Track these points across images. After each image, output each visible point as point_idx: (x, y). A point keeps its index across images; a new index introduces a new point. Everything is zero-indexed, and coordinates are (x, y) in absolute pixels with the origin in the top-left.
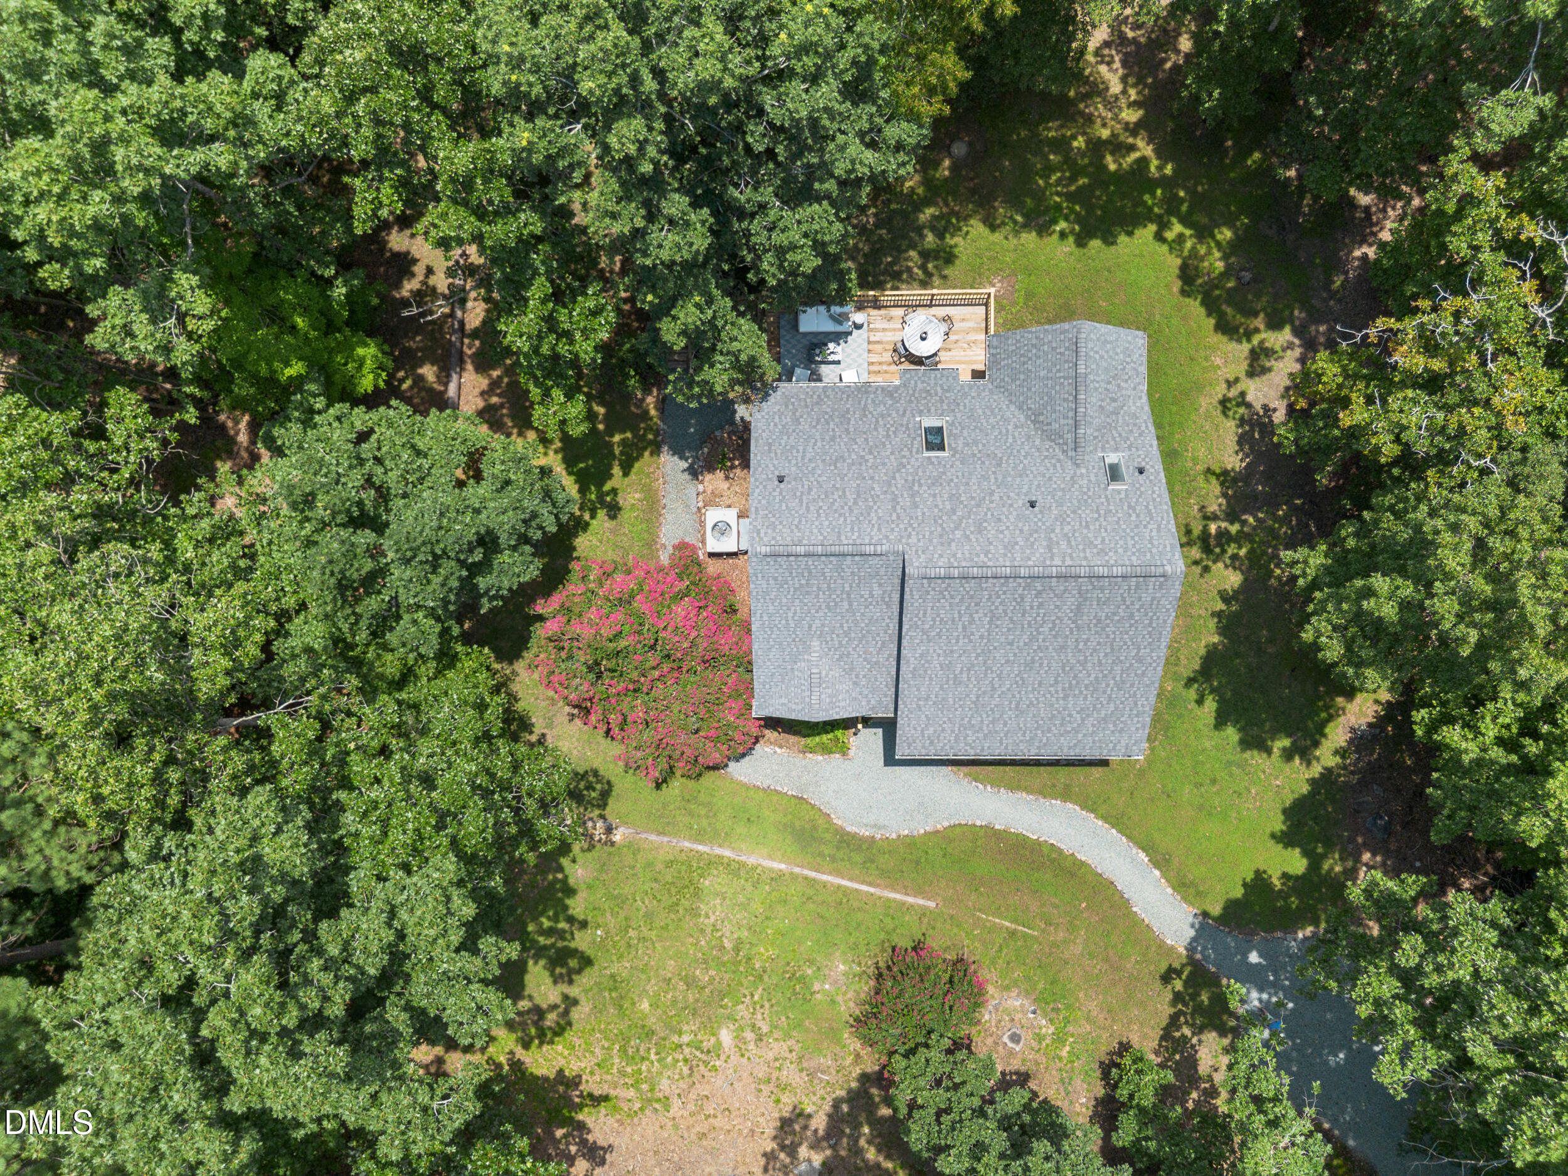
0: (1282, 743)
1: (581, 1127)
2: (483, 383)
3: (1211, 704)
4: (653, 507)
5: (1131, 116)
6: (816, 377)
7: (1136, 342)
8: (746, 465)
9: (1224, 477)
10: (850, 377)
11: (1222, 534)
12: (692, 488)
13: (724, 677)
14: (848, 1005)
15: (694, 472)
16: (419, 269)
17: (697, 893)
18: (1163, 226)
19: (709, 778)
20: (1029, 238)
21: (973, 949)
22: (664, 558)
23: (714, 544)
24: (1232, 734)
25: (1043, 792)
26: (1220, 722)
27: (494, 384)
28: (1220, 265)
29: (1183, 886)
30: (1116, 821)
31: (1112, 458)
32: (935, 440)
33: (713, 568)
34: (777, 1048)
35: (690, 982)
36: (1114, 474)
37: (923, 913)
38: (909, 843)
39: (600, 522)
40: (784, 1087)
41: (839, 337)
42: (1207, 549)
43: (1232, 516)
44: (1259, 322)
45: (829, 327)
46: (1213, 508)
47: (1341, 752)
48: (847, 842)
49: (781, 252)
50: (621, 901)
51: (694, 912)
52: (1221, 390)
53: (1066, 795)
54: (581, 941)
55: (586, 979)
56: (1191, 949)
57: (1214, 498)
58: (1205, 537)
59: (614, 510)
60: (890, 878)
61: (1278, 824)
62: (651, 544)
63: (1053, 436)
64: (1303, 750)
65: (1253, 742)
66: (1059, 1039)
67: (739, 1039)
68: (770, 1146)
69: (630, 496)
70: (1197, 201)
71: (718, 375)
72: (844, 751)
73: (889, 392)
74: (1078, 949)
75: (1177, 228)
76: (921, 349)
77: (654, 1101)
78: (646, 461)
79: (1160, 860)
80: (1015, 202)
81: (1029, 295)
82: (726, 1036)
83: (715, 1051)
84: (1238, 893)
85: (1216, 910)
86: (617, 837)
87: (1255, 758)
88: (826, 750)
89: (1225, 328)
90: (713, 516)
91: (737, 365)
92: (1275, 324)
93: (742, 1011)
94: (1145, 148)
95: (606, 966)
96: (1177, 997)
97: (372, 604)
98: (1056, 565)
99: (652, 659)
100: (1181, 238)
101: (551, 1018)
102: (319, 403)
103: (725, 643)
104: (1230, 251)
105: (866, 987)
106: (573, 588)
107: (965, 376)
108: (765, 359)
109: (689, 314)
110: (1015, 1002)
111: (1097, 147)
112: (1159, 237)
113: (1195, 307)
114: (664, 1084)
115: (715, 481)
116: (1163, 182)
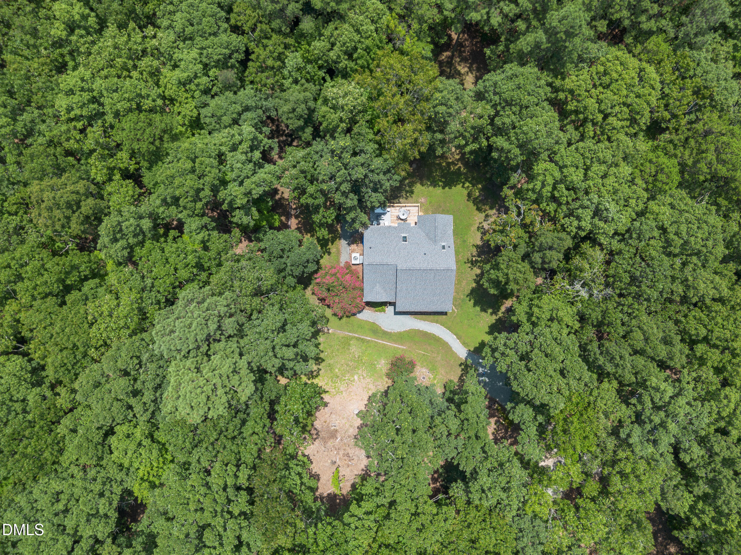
0: (490, 311)
1: (322, 398)
2: (297, 221)
3: (472, 301)
4: (339, 253)
5: (458, 157)
6: (378, 224)
7: (450, 218)
8: (362, 242)
9: (477, 247)
10: (387, 224)
11: (476, 260)
12: (348, 248)
13: (356, 293)
14: (384, 370)
15: (349, 244)
16: (280, 192)
17: (349, 345)
18: (464, 184)
19: (352, 318)
20: (431, 188)
21: (415, 358)
22: (342, 265)
23: (354, 262)
24: (478, 308)
25: (432, 321)
26: (475, 305)
27: (300, 222)
28: (477, 194)
29: (464, 344)
30: (448, 328)
31: (443, 244)
32: (405, 239)
33: (354, 267)
34: (369, 380)
35: (348, 365)
36: (444, 247)
37: (403, 350)
38: (400, 333)
39: (326, 256)
40: (369, 389)
41: (384, 214)
42: (472, 264)
43: (479, 256)
44: (487, 207)
45: (381, 211)
46: (474, 254)
47: (503, 313)
48: (385, 333)
49: (371, 202)
50: (331, 346)
51: (349, 349)
52: (477, 226)
53: (437, 322)
54: (322, 355)
55: (323, 364)
56: (466, 359)
57: (474, 251)
58: (472, 261)
59: (329, 253)
60: (395, 342)
61: (487, 330)
62: (338, 261)
63: (430, 239)
64: (494, 313)
65: (484, 310)
66: (434, 379)
67: (359, 378)
68: (366, 402)
69: (333, 250)
70: (473, 178)
71: (357, 225)
72: (384, 312)
73: (395, 228)
74: (439, 359)
75: (467, 184)
76: (403, 217)
77: (339, 392)
78: (337, 242)
79: (459, 338)
80: (428, 179)
81: (430, 202)
82: (356, 377)
83: (353, 381)
84: (477, 345)
85: (472, 349)
86: (330, 331)
87: (483, 314)
88: (380, 311)
89: (479, 209)
90: (354, 255)
91: (361, 223)
92: (491, 208)
93: (360, 372)
94: (460, 165)
95: (328, 361)
96: (463, 370)
97: (283, 274)
98: (429, 267)
99: (341, 288)
100: (468, 187)
101: (315, 373)
102: (268, 230)
103: (357, 285)
104: (481, 190)
105: (389, 366)
106: (321, 272)
107: (413, 225)
108: (368, 222)
109: (352, 215)
110: (424, 370)
111: (449, 164)
112: (463, 187)
113: (471, 204)
114: (341, 388)
115: (354, 246)
116: (465, 174)
